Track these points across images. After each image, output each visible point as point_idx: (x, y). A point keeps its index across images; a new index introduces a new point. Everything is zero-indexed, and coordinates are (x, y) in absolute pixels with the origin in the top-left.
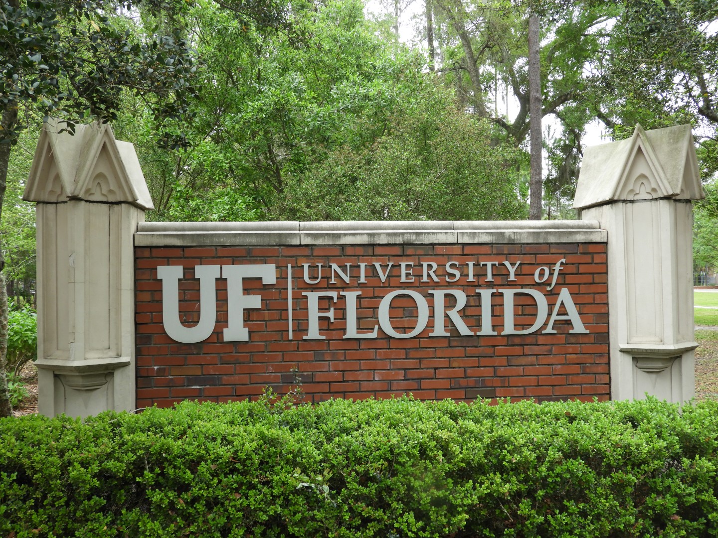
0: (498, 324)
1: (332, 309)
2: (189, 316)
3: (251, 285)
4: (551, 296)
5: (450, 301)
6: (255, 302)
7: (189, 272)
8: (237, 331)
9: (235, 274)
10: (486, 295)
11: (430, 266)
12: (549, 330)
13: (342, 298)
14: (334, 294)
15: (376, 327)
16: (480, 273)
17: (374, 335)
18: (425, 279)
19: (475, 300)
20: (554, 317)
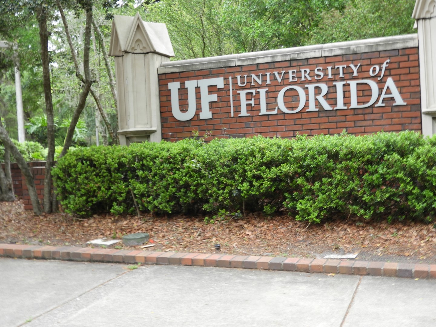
0: (347, 103)
1: (253, 99)
2: (184, 107)
3: (212, 89)
4: (381, 83)
5: (318, 90)
6: (214, 97)
7: (183, 84)
8: (206, 114)
9: (204, 84)
10: (339, 85)
11: (305, 71)
12: (380, 104)
13: (258, 93)
14: (253, 91)
15: (277, 108)
16: (336, 73)
17: (275, 112)
18: (303, 79)
19: (332, 89)
20: (383, 96)
